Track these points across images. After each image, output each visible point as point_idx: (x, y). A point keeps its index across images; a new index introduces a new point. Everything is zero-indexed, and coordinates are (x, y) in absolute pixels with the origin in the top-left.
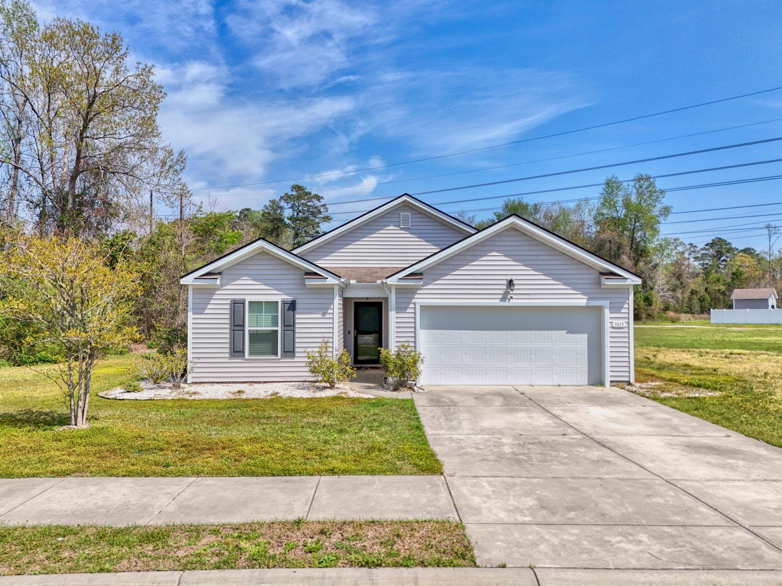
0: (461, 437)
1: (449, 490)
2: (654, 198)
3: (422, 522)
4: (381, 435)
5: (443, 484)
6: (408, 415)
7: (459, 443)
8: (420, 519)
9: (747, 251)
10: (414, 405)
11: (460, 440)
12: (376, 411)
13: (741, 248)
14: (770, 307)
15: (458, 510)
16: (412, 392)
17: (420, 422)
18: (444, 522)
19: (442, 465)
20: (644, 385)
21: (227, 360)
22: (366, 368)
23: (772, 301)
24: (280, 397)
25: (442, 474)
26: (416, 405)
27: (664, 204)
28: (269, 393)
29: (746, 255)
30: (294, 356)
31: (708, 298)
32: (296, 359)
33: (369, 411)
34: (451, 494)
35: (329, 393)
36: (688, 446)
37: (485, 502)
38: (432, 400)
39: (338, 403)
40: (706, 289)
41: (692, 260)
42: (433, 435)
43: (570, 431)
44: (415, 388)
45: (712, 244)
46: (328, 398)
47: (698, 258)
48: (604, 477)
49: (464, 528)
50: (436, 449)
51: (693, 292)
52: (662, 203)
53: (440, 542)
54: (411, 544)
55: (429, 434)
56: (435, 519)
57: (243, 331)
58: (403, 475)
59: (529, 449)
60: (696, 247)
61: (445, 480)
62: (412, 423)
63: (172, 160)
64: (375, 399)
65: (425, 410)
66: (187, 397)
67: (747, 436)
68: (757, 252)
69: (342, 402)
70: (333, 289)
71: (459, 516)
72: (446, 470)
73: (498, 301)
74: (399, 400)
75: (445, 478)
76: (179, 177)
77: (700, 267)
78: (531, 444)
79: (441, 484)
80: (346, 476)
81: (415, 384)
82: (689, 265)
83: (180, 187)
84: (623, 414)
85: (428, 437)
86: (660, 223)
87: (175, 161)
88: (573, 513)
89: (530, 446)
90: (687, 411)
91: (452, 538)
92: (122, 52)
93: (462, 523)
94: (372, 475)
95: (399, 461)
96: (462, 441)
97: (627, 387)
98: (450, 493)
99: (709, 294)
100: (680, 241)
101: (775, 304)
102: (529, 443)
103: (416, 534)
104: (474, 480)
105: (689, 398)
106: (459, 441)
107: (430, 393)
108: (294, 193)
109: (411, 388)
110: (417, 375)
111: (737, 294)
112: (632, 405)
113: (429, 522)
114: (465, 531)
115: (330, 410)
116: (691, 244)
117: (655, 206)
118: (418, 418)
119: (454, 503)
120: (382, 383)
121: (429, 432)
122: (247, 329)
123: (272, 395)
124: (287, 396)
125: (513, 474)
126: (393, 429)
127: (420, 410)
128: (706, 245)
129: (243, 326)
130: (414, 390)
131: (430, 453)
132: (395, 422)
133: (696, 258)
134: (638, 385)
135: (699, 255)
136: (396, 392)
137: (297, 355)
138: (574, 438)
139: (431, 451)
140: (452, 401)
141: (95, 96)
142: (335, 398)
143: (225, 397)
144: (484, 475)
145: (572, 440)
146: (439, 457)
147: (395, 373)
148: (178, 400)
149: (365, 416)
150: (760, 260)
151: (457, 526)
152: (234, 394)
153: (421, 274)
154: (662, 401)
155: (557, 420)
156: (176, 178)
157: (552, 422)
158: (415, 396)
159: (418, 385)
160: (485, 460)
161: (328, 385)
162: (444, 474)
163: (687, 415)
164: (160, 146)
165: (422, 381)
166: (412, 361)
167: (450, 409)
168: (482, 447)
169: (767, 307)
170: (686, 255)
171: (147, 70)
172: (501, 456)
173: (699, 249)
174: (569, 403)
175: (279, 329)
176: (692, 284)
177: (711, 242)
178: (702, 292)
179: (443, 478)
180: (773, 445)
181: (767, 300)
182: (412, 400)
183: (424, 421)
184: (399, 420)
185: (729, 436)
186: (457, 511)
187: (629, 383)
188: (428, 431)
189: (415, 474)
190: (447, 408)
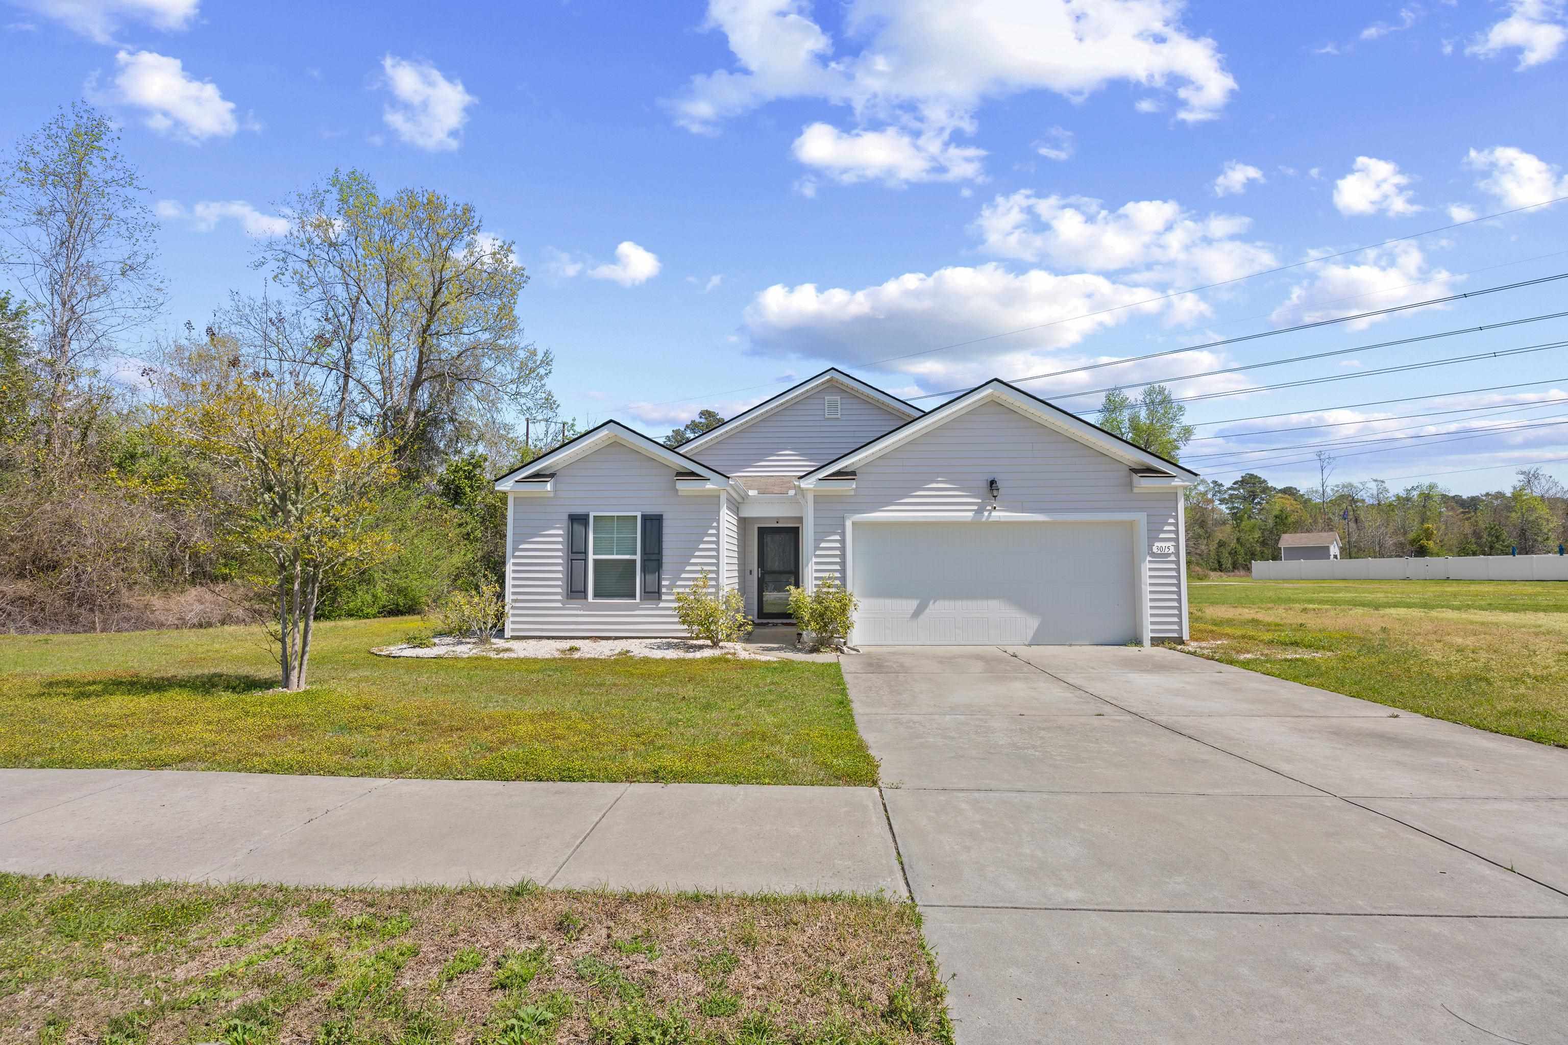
0: (915, 718)
1: (888, 819)
2: (1170, 416)
3: (815, 900)
4: (775, 714)
5: (875, 804)
6: (827, 685)
7: (911, 728)
8: (810, 893)
9: (1289, 492)
10: (840, 670)
11: (914, 723)
12: (776, 679)
13: (1280, 486)
14: (1332, 557)
15: (906, 867)
16: (839, 653)
17: (846, 695)
18: (868, 903)
19: (878, 766)
20: (1204, 644)
21: (559, 605)
22: (775, 625)
23: (1334, 550)
24: (631, 658)
25: (874, 783)
26: (843, 670)
27: (1183, 424)
28: (617, 652)
29: (1287, 496)
30: (659, 599)
31: (1242, 551)
32: (662, 605)
33: (764, 678)
34: (891, 828)
35: (707, 653)
36: (1334, 733)
37: (968, 849)
38: (870, 665)
39: (719, 667)
40: (1238, 539)
41: (1217, 502)
42: (867, 714)
43: (1107, 709)
44: (845, 649)
45: (1242, 482)
46: (704, 660)
47: (1225, 499)
48: (1210, 791)
49: (918, 921)
50: (868, 736)
51: (1221, 544)
52: (1180, 423)
53: (854, 968)
54: (778, 968)
55: (859, 714)
56: (847, 893)
57: (586, 560)
58: (796, 784)
59: (1042, 738)
60: (1221, 485)
61: (881, 795)
62: (833, 696)
63: (535, 362)
64: (779, 662)
65: (857, 678)
66: (492, 655)
67: (1427, 716)
68: (1301, 493)
69: (725, 665)
70: (719, 497)
71: (908, 884)
72: (885, 775)
73: (971, 514)
74: (817, 664)
75: (881, 791)
76: (543, 382)
77: (1228, 511)
78: (1044, 729)
79: (871, 805)
80: (682, 784)
81: (845, 643)
82: (1213, 510)
83: (544, 395)
84: (1188, 683)
85: (857, 718)
86: (1178, 449)
87: (538, 363)
88: (1180, 879)
89: (1043, 733)
90: (1295, 679)
91: (887, 952)
92: (476, 224)
93: (913, 907)
94: (733, 783)
95: (793, 757)
96: (917, 725)
97: (1179, 647)
98: (890, 825)
99: (1242, 545)
100: (1201, 477)
101: (1338, 553)
102: (1040, 728)
103: (797, 938)
104: (942, 798)
105: (1286, 660)
106: (911, 724)
107: (869, 655)
108: (703, 420)
109: (838, 649)
110: (847, 627)
111: (1287, 540)
112: (1197, 671)
113: (833, 901)
114: (923, 932)
115: (701, 676)
116: (1215, 482)
117: (1172, 427)
118: (844, 689)
119: (897, 849)
120: (796, 642)
121: (860, 711)
122: (591, 557)
123: (620, 654)
124: (641, 655)
125: (1020, 786)
126: (797, 705)
127: (847, 678)
128: (1234, 484)
129: (586, 552)
130: (842, 652)
131: (855, 743)
132: (805, 695)
133: (1222, 501)
134: (1194, 644)
135: (1226, 496)
136: (814, 655)
137: (664, 597)
138: (1119, 721)
139: (860, 740)
140: (902, 666)
141: (441, 283)
142: (713, 660)
143: (548, 656)
144: (962, 786)
145: (1117, 724)
146: (872, 752)
147: (812, 623)
148: (477, 659)
149: (757, 686)
150: (1306, 502)
151: (900, 916)
152: (563, 652)
153: (853, 473)
154: (1246, 665)
155: (1078, 693)
156: (539, 384)
157: (1071, 695)
158: (842, 659)
159: (849, 644)
160: (962, 756)
161: (709, 642)
162: (880, 783)
163: (1297, 685)
164: (522, 345)
165: (856, 637)
166: (838, 605)
167: (898, 677)
168: (953, 734)
169: (1328, 557)
170: (1210, 496)
171: (505, 247)
172: (992, 751)
173: (1225, 488)
174: (1093, 668)
175: (638, 558)
176: (1220, 534)
177: (1240, 479)
178: (1233, 544)
179: (876, 791)
180: (1492, 731)
181: (1328, 548)
182: (837, 665)
183: (852, 694)
184: (811, 693)
185: (1397, 716)
186: (903, 869)
187: (1180, 641)
188: (858, 708)
189: (821, 783)
190: (893, 675)
